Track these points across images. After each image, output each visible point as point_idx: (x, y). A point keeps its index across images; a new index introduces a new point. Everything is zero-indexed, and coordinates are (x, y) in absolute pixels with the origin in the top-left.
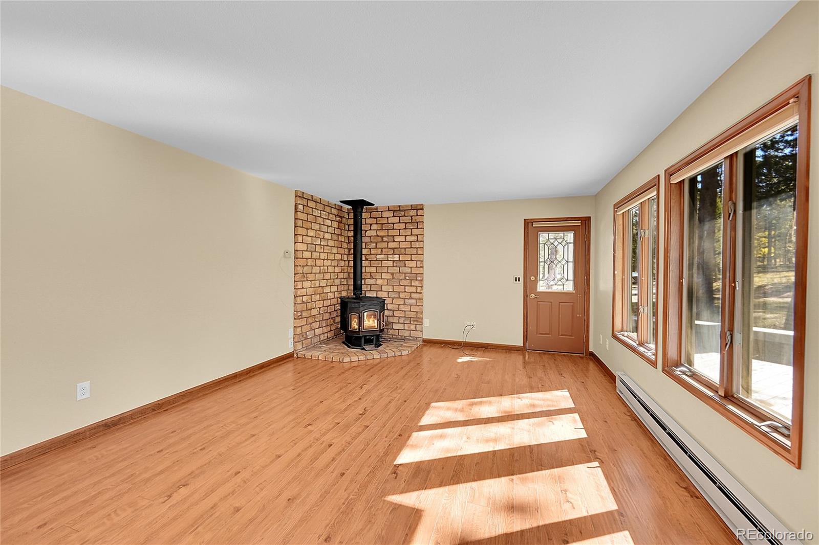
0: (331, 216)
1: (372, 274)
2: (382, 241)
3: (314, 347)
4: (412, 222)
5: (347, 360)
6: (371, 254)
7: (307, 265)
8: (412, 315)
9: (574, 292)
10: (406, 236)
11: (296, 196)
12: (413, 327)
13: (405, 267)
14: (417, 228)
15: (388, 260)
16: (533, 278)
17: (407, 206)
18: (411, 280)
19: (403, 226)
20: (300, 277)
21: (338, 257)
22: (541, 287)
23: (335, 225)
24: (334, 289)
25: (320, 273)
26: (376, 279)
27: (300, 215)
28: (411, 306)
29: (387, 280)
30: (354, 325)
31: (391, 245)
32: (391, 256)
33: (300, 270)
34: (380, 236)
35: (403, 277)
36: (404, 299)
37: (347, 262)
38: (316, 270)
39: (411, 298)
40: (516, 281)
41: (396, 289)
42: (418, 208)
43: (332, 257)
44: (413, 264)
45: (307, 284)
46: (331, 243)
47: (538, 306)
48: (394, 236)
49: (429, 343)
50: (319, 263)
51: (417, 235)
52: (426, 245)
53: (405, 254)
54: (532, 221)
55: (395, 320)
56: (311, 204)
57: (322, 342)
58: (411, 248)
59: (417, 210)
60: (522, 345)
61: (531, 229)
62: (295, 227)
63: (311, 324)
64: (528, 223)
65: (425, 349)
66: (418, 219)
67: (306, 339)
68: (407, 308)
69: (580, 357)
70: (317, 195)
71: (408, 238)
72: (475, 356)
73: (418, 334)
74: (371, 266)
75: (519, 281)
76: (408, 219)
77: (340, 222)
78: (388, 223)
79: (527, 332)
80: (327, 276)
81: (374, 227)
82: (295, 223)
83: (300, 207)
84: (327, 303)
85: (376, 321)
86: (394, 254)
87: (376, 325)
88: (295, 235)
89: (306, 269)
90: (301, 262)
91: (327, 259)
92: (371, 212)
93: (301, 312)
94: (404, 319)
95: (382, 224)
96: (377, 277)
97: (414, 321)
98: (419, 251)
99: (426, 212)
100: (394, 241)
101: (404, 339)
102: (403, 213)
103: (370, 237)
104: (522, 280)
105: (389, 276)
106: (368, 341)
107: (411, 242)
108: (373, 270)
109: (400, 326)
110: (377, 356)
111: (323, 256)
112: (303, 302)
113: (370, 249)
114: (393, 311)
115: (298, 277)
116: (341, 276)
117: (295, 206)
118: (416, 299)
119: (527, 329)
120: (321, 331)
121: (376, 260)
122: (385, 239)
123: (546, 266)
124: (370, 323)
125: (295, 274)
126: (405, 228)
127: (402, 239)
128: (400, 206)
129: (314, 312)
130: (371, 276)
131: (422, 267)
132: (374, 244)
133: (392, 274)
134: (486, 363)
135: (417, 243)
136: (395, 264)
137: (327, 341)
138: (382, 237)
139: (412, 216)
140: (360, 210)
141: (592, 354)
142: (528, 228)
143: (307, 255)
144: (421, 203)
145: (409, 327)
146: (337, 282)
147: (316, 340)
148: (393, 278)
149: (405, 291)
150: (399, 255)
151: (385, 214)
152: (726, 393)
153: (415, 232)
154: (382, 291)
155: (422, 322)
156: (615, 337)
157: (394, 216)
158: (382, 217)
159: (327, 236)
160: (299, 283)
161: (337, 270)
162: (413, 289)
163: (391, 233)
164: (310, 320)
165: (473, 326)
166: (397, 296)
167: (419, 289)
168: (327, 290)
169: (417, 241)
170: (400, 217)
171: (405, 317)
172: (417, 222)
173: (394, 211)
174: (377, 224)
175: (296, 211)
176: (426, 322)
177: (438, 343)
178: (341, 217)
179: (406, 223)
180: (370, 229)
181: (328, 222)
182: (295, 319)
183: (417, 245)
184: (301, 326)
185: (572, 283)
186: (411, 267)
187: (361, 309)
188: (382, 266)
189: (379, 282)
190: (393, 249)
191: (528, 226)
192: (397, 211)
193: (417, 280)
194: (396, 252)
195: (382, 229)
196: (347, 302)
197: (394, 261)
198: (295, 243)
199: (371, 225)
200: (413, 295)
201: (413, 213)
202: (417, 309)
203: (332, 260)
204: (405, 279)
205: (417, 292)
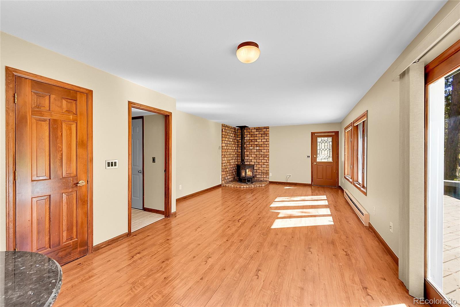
0: (232, 132)
1: (248, 155)
2: (252, 142)
3: (228, 183)
4: (264, 134)
5: (242, 187)
6: (247, 147)
7: (225, 152)
8: (265, 171)
9: (332, 162)
10: (262, 139)
11: (222, 126)
12: (265, 176)
13: (261, 152)
14: (266, 136)
15: (254, 149)
16: (315, 156)
17: (262, 127)
18: (264, 157)
19: (260, 135)
20: (224, 156)
21: (234, 148)
22: (319, 160)
23: (233, 135)
24: (233, 161)
25: (229, 155)
26: (249, 157)
27: (224, 133)
28: (264, 168)
29: (254, 157)
30: (243, 174)
31: (256, 143)
32: (256, 148)
33: (223, 153)
34: (251, 140)
35: (261, 156)
36: (261, 165)
37: (237, 150)
38: (228, 153)
39: (264, 165)
40: (308, 157)
41: (258, 161)
42: (267, 128)
43: (232, 148)
44: (265, 151)
45: (225, 159)
46: (232, 143)
47: (317, 167)
48: (257, 139)
49: (272, 183)
50: (229, 151)
51: (266, 139)
52: (270, 143)
53: (261, 147)
54: (314, 133)
55: (258, 174)
56: (227, 128)
57: (230, 181)
58: (264, 144)
59: (266, 129)
60: (311, 183)
61: (314, 137)
62: (222, 137)
63: (227, 174)
64: (313, 134)
65: (270, 185)
66: (267, 132)
67: (225, 180)
68: (263, 169)
69: (335, 188)
70: (228, 125)
71: (263, 140)
72: (291, 187)
73: (267, 179)
74: (247, 152)
75: (309, 157)
76: (262, 133)
77: (235, 134)
78: (254, 134)
79: (313, 178)
80: (231, 156)
81: (248, 136)
82: (222, 136)
83: (224, 130)
84: (231, 166)
85: (251, 173)
86: (257, 147)
87: (251, 174)
88: (222, 140)
89: (225, 153)
90: (224, 150)
91: (231, 149)
92: (247, 130)
93: (224, 169)
94: (261, 173)
95: (252, 135)
96: (250, 156)
97: (265, 174)
98: (267, 146)
99: (270, 130)
100: (257, 142)
101: (261, 181)
102: (260, 130)
103: (247, 140)
104: (310, 157)
105: (255, 156)
106: (249, 181)
107: (264, 142)
108: (248, 153)
109: (260, 176)
110: (253, 186)
111: (230, 148)
112: (224, 166)
113: (247, 145)
114: (257, 170)
115: (223, 156)
116: (235, 156)
117: (222, 130)
118: (266, 165)
119: (313, 177)
120: (229, 177)
121: (249, 149)
122: (253, 141)
123: (321, 151)
124: (249, 173)
125: (222, 155)
126: (261, 136)
127: (260, 140)
128: (259, 127)
129: (228, 170)
130: (247, 156)
131: (269, 152)
132: (249, 143)
133: (256, 155)
134: (296, 189)
135: (266, 142)
136: (257, 151)
137: (232, 181)
138: (252, 140)
139: (264, 131)
140: (243, 130)
141: (340, 187)
142: (313, 136)
143: (225, 148)
144: (268, 126)
145: (263, 176)
146: (234, 158)
147: (228, 180)
148: (257, 157)
149: (262, 162)
150: (259, 147)
151: (253, 131)
152: (363, 186)
153: (266, 138)
154: (252, 162)
155: (269, 174)
156: (345, 177)
157: (257, 131)
158: (252, 132)
159: (231, 140)
160: (223, 158)
161: (234, 153)
162: (265, 161)
163: (255, 138)
164: (226, 173)
165: (290, 176)
166: (258, 164)
167: (267, 161)
168: (231, 161)
169: (267, 141)
170: (259, 132)
171: (262, 172)
172: (266, 134)
173: (257, 129)
174: (249, 134)
175: (222, 131)
176: (270, 174)
177: (275, 183)
178: (235, 132)
179: (262, 134)
180: (247, 137)
181: (231, 135)
182: (222, 172)
183: (266, 143)
184: (224, 175)
185: (331, 158)
186: (264, 152)
187: (246, 168)
188: (252, 152)
189: (250, 158)
190: (256, 145)
191: (313, 135)
192: (258, 129)
193: (266, 157)
194: (257, 146)
195: (252, 137)
196: (240, 166)
197: (257, 150)
198: (222, 143)
199: (247, 135)
200: (265, 163)
201: (265, 130)
202: (267, 169)
203: (232, 149)
204: (262, 157)
205: (266, 162)
